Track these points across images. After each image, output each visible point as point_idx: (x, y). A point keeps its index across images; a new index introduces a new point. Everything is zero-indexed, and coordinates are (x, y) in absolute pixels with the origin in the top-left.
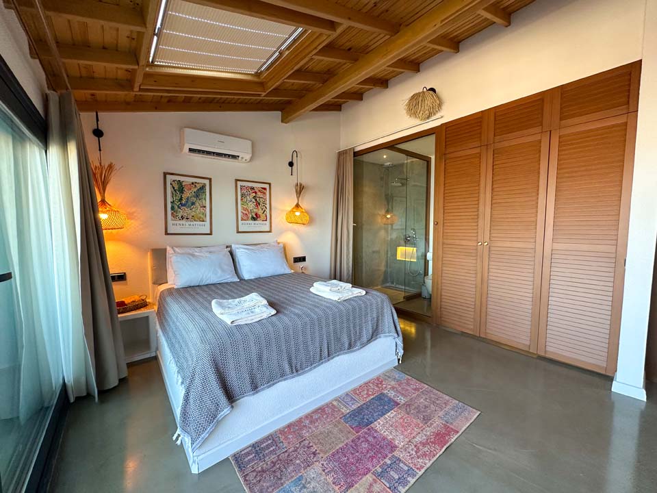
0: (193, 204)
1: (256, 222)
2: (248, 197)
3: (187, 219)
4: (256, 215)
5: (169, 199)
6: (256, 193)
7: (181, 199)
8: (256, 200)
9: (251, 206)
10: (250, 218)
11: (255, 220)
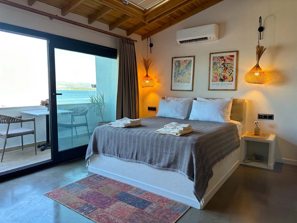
0: (184, 73)
1: (223, 83)
2: (218, 65)
3: (181, 82)
4: (224, 77)
6: (225, 60)
7: (179, 71)
8: (224, 66)
9: (220, 71)
10: (218, 80)
11: (223, 81)
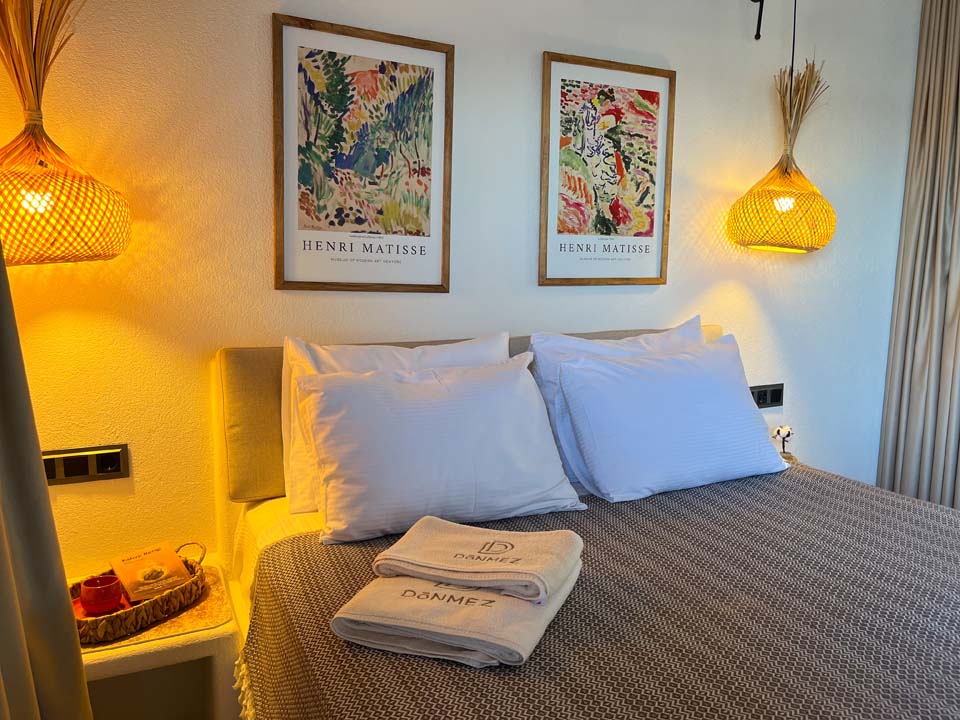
0: (383, 157)
1: (613, 240)
2: (588, 134)
3: (359, 221)
4: (615, 208)
5: (294, 137)
6: (617, 113)
7: (337, 137)
8: (617, 145)
9: (598, 170)
10: (590, 223)
11: (608, 233)
